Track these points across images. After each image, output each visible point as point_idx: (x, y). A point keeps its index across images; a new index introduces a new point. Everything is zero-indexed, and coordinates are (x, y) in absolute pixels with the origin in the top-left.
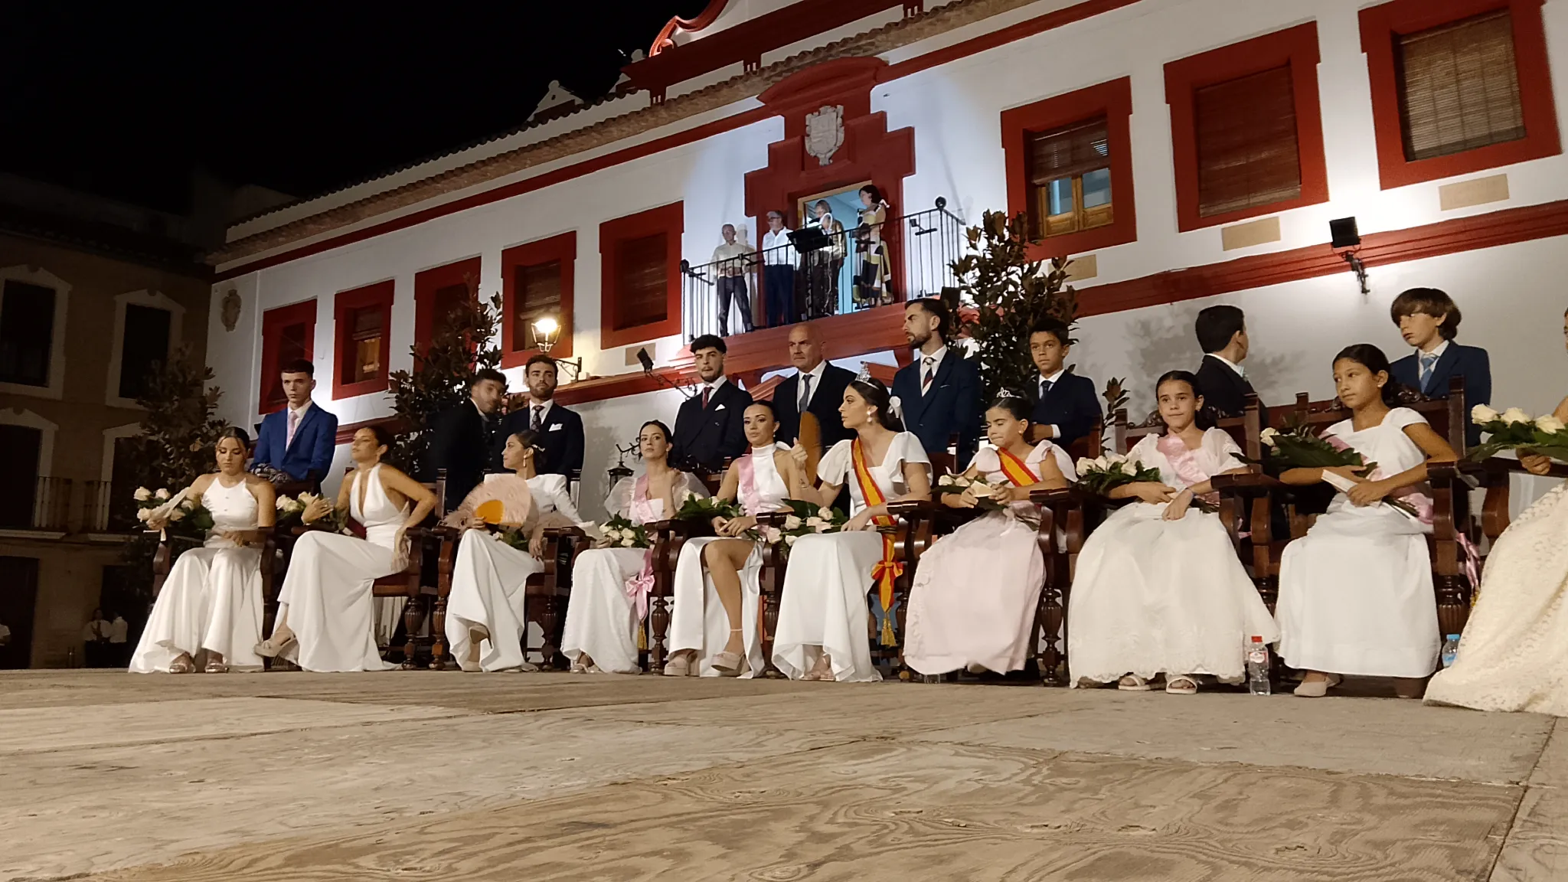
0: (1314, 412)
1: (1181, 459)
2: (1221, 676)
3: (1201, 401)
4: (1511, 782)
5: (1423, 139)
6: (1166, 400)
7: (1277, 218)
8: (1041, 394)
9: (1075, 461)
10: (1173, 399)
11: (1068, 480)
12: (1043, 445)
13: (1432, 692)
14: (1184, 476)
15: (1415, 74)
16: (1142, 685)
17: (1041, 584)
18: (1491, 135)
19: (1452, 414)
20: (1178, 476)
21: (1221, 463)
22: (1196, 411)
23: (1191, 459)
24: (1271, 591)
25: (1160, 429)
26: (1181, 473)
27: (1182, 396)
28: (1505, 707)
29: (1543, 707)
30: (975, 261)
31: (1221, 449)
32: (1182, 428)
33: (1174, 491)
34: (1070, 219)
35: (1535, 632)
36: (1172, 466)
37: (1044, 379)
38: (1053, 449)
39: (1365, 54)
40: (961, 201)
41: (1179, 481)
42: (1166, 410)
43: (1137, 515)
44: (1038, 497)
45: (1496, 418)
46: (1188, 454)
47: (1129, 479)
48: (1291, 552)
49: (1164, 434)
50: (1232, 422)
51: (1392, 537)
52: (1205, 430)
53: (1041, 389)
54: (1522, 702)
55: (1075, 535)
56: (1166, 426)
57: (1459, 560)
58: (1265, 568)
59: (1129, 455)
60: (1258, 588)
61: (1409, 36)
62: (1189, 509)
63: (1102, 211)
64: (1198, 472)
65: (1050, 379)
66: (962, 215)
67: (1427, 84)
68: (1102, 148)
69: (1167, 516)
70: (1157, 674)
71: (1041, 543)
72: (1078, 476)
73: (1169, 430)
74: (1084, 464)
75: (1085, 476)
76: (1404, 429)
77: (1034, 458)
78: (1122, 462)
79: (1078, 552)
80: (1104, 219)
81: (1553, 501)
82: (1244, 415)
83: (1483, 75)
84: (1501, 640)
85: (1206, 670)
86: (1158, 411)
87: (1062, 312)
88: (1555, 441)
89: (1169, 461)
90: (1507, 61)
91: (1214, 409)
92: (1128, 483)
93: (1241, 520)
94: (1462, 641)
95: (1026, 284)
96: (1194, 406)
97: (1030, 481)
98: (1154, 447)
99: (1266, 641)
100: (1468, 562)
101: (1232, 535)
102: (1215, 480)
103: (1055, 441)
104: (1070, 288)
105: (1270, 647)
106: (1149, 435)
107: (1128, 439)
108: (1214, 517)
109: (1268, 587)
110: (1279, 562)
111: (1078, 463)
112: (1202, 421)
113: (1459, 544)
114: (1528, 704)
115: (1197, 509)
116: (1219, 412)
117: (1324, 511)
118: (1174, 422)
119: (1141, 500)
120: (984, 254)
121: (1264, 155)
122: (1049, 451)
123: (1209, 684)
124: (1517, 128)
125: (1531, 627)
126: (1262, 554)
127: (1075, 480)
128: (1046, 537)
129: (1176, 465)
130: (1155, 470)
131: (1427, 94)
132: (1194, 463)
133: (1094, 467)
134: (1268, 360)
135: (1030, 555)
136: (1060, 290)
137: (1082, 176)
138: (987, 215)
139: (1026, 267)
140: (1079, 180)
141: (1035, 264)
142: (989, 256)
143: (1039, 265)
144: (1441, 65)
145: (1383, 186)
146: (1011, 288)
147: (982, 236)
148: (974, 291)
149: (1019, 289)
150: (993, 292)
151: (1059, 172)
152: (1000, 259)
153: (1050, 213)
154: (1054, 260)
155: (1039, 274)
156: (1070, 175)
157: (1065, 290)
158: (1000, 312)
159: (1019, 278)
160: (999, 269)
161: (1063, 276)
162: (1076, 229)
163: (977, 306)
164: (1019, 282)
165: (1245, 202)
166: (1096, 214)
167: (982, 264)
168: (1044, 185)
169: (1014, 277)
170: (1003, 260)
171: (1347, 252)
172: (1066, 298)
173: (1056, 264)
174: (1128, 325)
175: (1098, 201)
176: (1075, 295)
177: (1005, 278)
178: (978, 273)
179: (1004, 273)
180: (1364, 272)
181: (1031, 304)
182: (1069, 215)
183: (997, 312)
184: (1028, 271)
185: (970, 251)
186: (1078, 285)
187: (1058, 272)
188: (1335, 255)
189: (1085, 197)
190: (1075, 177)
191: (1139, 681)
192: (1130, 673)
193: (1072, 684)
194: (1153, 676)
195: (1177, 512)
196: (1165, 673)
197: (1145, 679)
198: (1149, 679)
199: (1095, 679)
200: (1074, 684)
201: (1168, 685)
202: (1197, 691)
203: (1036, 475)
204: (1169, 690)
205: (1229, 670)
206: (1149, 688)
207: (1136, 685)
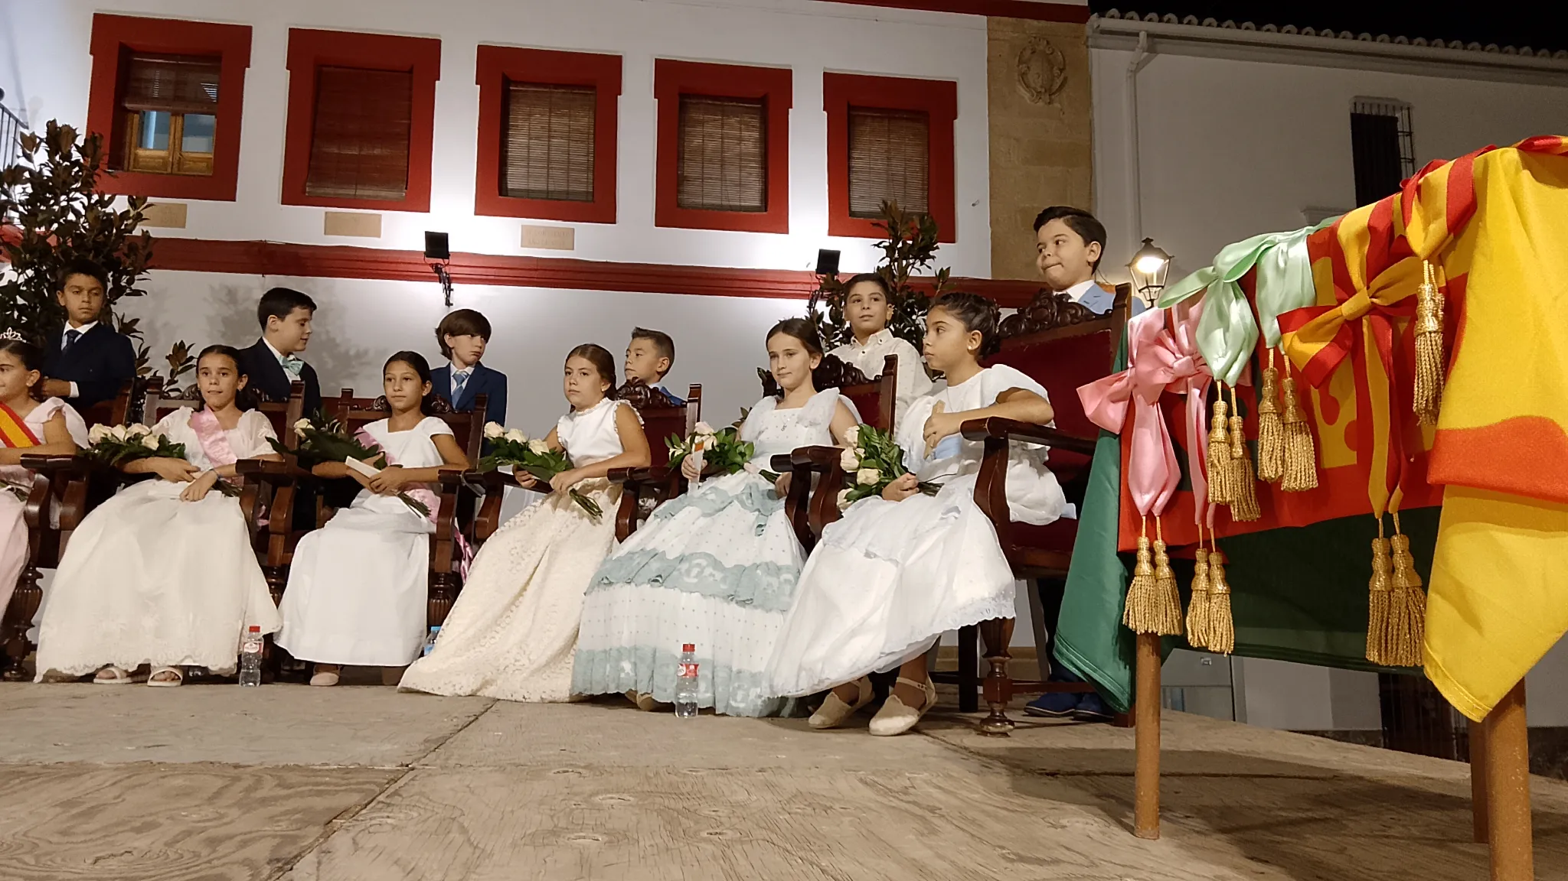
0: (355, 409)
1: (212, 438)
2: (210, 668)
3: (245, 380)
4: (402, 765)
5: (516, 180)
6: (207, 374)
7: (380, 215)
8: (64, 344)
9: (89, 426)
10: (214, 373)
11: (78, 446)
12: (51, 404)
13: (407, 681)
14: (212, 456)
15: (516, 120)
16: (122, 678)
17: (21, 564)
18: (568, 193)
19: (473, 428)
20: (206, 455)
21: (255, 448)
22: (237, 390)
23: (223, 439)
24: (279, 581)
25: (196, 403)
26: (209, 452)
27: (224, 371)
28: (461, 693)
29: (490, 692)
30: (27, 175)
31: (257, 434)
32: (220, 408)
33: (198, 470)
34: (163, 158)
35: (499, 625)
36: (202, 444)
37: (72, 328)
38: (64, 409)
39: (479, 86)
40: (27, 100)
41: (206, 460)
42: (205, 384)
43: (151, 493)
44: (32, 463)
45: (501, 435)
46: (221, 434)
47: (149, 453)
48: (307, 543)
49: (200, 409)
50: (276, 407)
51: (402, 533)
52: (245, 411)
53: (65, 339)
54: (475, 688)
55: (72, 510)
56: (203, 402)
57: (453, 559)
58: (278, 559)
59: (155, 427)
60: (266, 578)
61: (517, 83)
62: (210, 492)
63: (202, 160)
64: (228, 453)
65: (79, 329)
66: (25, 117)
67: (525, 131)
68: (212, 92)
69: (185, 497)
70: (140, 666)
71: (27, 516)
72: (91, 444)
73: (205, 406)
74: (99, 431)
75: (98, 444)
76: (432, 437)
77: (38, 416)
78: (144, 434)
79: (73, 529)
80: (203, 169)
81: (532, 514)
82: (288, 401)
83: (569, 139)
84: (471, 632)
85: (194, 662)
86: (196, 385)
87: (133, 257)
88: (538, 462)
89: (199, 437)
90: (588, 133)
91: (258, 391)
92: (147, 457)
93: (264, 507)
94: (441, 633)
95: (91, 216)
96: (236, 385)
97: (28, 443)
98: (186, 421)
99: (264, 631)
100: (463, 562)
101: (250, 523)
102: (241, 464)
103: (67, 399)
104: (145, 234)
105: (269, 638)
106: (182, 408)
107: (159, 410)
108: (235, 500)
109: (277, 577)
110: (293, 552)
111: (91, 429)
112: (243, 402)
113: (457, 544)
114: (478, 690)
115: (220, 492)
116: (263, 395)
117: (348, 506)
118: (212, 400)
119: (160, 478)
120: (41, 169)
121: (377, 152)
122: (59, 410)
123: (194, 676)
124: (587, 192)
125: (497, 621)
126: (278, 543)
127: (86, 446)
128: (34, 509)
129: (207, 443)
130: (181, 446)
131: (524, 140)
132: (225, 444)
133: (110, 435)
134: (352, 352)
135: (10, 529)
136: (134, 233)
137: (183, 116)
138: (52, 125)
139: (95, 197)
140: (180, 120)
141: (107, 197)
142: (46, 172)
143: (111, 200)
144: (539, 119)
145: (479, 211)
146: (71, 217)
147: (41, 148)
148: (21, 209)
149: (82, 220)
150: (45, 216)
151: (159, 103)
152: (61, 180)
153: (141, 144)
154: (130, 197)
155: (109, 210)
156: (168, 110)
157: (140, 234)
158: (52, 241)
159: (84, 206)
160: (58, 191)
161: (139, 218)
162: (169, 170)
163: (22, 227)
164: (83, 212)
165: (352, 192)
166: (195, 160)
167: (36, 178)
168: (137, 112)
169: (77, 205)
170: (64, 182)
171: (437, 264)
172: (140, 244)
173: (133, 203)
174: (212, 288)
175: (199, 147)
176: (151, 242)
177: (64, 204)
178: (29, 190)
179: (63, 197)
180: (449, 286)
181: (94, 241)
182: (163, 153)
183: (48, 241)
184: (97, 202)
185: (23, 162)
186: (156, 232)
187: (132, 213)
188: (426, 264)
189: (184, 139)
190: (175, 114)
191: (117, 674)
192: (107, 665)
193: (36, 678)
194: (135, 668)
195: (197, 493)
196: (149, 665)
197: (126, 671)
198: (130, 670)
199: (64, 672)
200: (38, 679)
201: (151, 676)
202: (182, 684)
203: (36, 436)
204: (150, 683)
205: (221, 661)
206: (129, 680)
207: (114, 677)
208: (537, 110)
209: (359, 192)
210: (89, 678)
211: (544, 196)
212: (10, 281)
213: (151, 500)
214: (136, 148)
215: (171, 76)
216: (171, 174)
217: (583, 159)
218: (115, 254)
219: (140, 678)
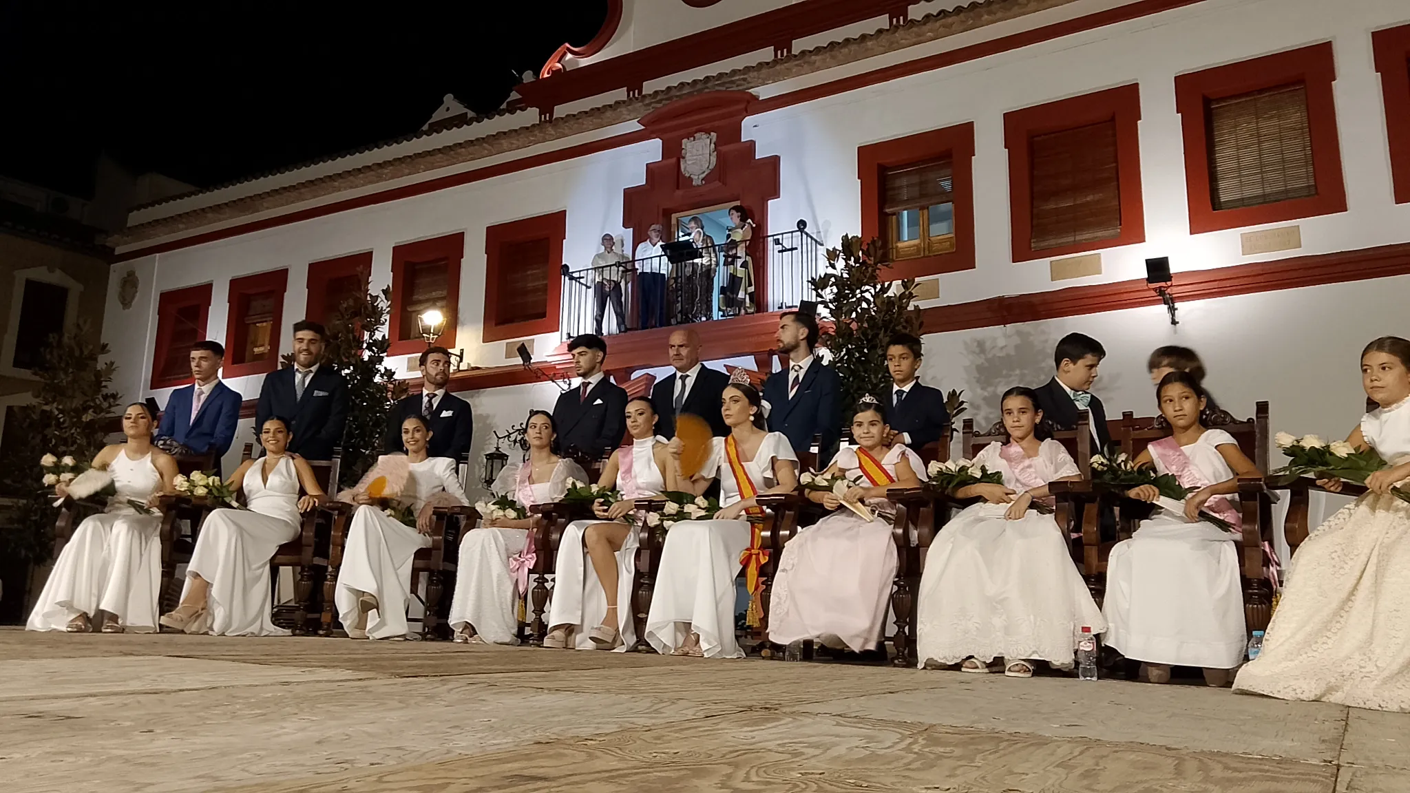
0: (1137, 429)
1: (1021, 466)
2: (1052, 662)
3: (1041, 414)
5: (1228, 192)
6: (1010, 413)
7: (1099, 254)
8: (895, 402)
10: (1016, 413)
11: (920, 480)
12: (897, 449)
13: (1240, 683)
14: (1023, 481)
15: (1223, 134)
16: (982, 668)
17: (894, 574)
18: (1287, 191)
19: (1258, 436)
20: (1017, 480)
21: (1056, 472)
22: (1035, 424)
23: (1030, 466)
24: (1098, 587)
25: (1003, 438)
26: (1020, 478)
27: (1023, 410)
28: (1304, 697)
29: (1336, 698)
30: (833, 279)
31: (1056, 460)
32: (1022, 438)
33: (1014, 493)
34: (917, 245)
35: (1330, 630)
36: (1013, 472)
37: (898, 388)
38: (906, 452)
39: (1180, 114)
40: (818, 226)
41: (1019, 485)
42: (1009, 422)
43: (982, 514)
45: (1295, 443)
46: (1027, 462)
48: (1118, 552)
49: (1006, 442)
50: (1067, 435)
51: (1206, 542)
52: (1043, 441)
53: (895, 397)
54: (1318, 694)
55: (926, 530)
56: (1008, 436)
57: (1263, 566)
58: (1094, 567)
59: (975, 460)
60: (1087, 584)
61: (1218, 101)
62: (1028, 511)
63: (946, 240)
64: (1036, 478)
65: (904, 389)
66: (820, 237)
67: (1232, 142)
68: (947, 184)
69: (1008, 516)
70: (995, 658)
71: (894, 535)
73: (1011, 439)
74: (934, 467)
75: (935, 477)
76: (1216, 447)
77: (890, 459)
78: (968, 466)
79: (928, 546)
80: (948, 247)
81: (1346, 516)
82: (1077, 429)
84: (1300, 636)
85: (1041, 656)
86: (1002, 422)
88: (1346, 465)
89: (1010, 467)
90: (1302, 128)
91: (1050, 423)
92: (974, 484)
93: (1073, 523)
94: (1266, 637)
95: (878, 301)
96: (1034, 420)
98: (998, 454)
99: (1094, 632)
100: (1271, 567)
101: (1066, 537)
103: (907, 446)
104: (917, 308)
106: (993, 442)
107: (974, 446)
109: (1097, 583)
110: (1107, 561)
112: (1040, 433)
113: (1264, 551)
114: (1322, 696)
115: (1035, 511)
116: (1055, 426)
118: (1016, 433)
119: (985, 501)
121: (1090, 198)
122: (903, 453)
124: (1309, 187)
125: (1327, 626)
126: (1092, 553)
128: (900, 531)
129: (1017, 471)
130: (998, 473)
131: (1232, 153)
132: (1032, 470)
133: (944, 468)
135: (886, 547)
136: (909, 309)
137: (928, 208)
138: (845, 238)
139: (879, 287)
140: (926, 212)
141: (886, 284)
142: (845, 276)
143: (890, 285)
144: (1246, 127)
145: (1193, 231)
146: (864, 305)
147: (840, 257)
148: (831, 306)
149: (872, 306)
150: (848, 307)
151: (907, 202)
152: (855, 279)
153: (899, 239)
154: (903, 281)
155: (890, 293)
156: (917, 207)
157: (913, 309)
158: (854, 326)
159: (872, 296)
160: (854, 287)
161: (911, 296)
162: (922, 255)
163: (833, 319)
164: (872, 300)
165: (1071, 239)
166: (940, 242)
167: (839, 282)
168: (894, 214)
169: (867, 295)
170: (858, 280)
171: (1160, 287)
172: (913, 316)
173: (905, 285)
174: (965, 343)
175: (942, 231)
176: (921, 313)
177: (859, 296)
178: (835, 290)
179: (858, 291)
180: (1173, 306)
181: (883, 320)
182: (916, 242)
183: (851, 326)
184: (880, 290)
185: (830, 271)
186: (924, 305)
187: (907, 293)
188: (1149, 289)
189: (931, 227)
190: (922, 208)
191: (978, 664)
192: (971, 657)
193: (918, 665)
194: (991, 660)
195: (1017, 514)
196: (1003, 658)
197: (985, 662)
198: (988, 662)
199: (940, 661)
200: (920, 666)
201: (1007, 668)
202: (1032, 676)
203: (892, 475)
204: (1007, 673)
205: (1060, 657)
206: (986, 670)
207: (977, 668)
208: (1241, 119)
209: (1078, 238)
210: (957, 667)
211: (1261, 200)
212: (830, 361)
213: (982, 520)
214: (896, 242)
215: (915, 179)
216: (924, 257)
217: (1299, 155)
218: (897, 328)
219: (994, 669)
